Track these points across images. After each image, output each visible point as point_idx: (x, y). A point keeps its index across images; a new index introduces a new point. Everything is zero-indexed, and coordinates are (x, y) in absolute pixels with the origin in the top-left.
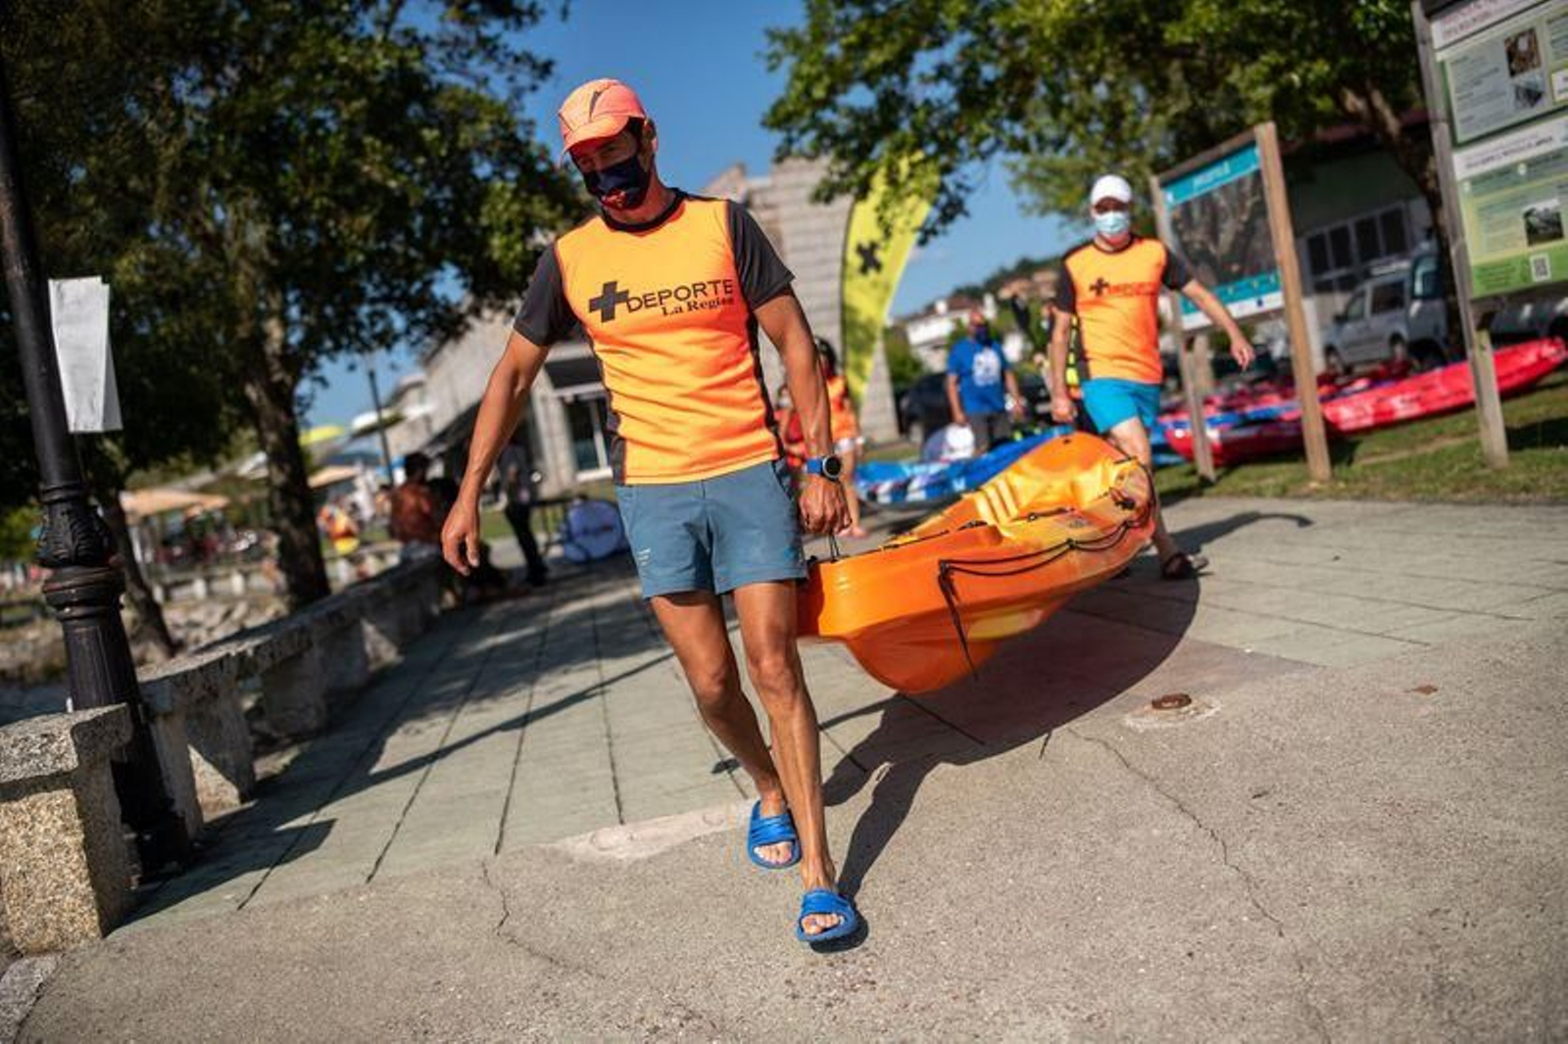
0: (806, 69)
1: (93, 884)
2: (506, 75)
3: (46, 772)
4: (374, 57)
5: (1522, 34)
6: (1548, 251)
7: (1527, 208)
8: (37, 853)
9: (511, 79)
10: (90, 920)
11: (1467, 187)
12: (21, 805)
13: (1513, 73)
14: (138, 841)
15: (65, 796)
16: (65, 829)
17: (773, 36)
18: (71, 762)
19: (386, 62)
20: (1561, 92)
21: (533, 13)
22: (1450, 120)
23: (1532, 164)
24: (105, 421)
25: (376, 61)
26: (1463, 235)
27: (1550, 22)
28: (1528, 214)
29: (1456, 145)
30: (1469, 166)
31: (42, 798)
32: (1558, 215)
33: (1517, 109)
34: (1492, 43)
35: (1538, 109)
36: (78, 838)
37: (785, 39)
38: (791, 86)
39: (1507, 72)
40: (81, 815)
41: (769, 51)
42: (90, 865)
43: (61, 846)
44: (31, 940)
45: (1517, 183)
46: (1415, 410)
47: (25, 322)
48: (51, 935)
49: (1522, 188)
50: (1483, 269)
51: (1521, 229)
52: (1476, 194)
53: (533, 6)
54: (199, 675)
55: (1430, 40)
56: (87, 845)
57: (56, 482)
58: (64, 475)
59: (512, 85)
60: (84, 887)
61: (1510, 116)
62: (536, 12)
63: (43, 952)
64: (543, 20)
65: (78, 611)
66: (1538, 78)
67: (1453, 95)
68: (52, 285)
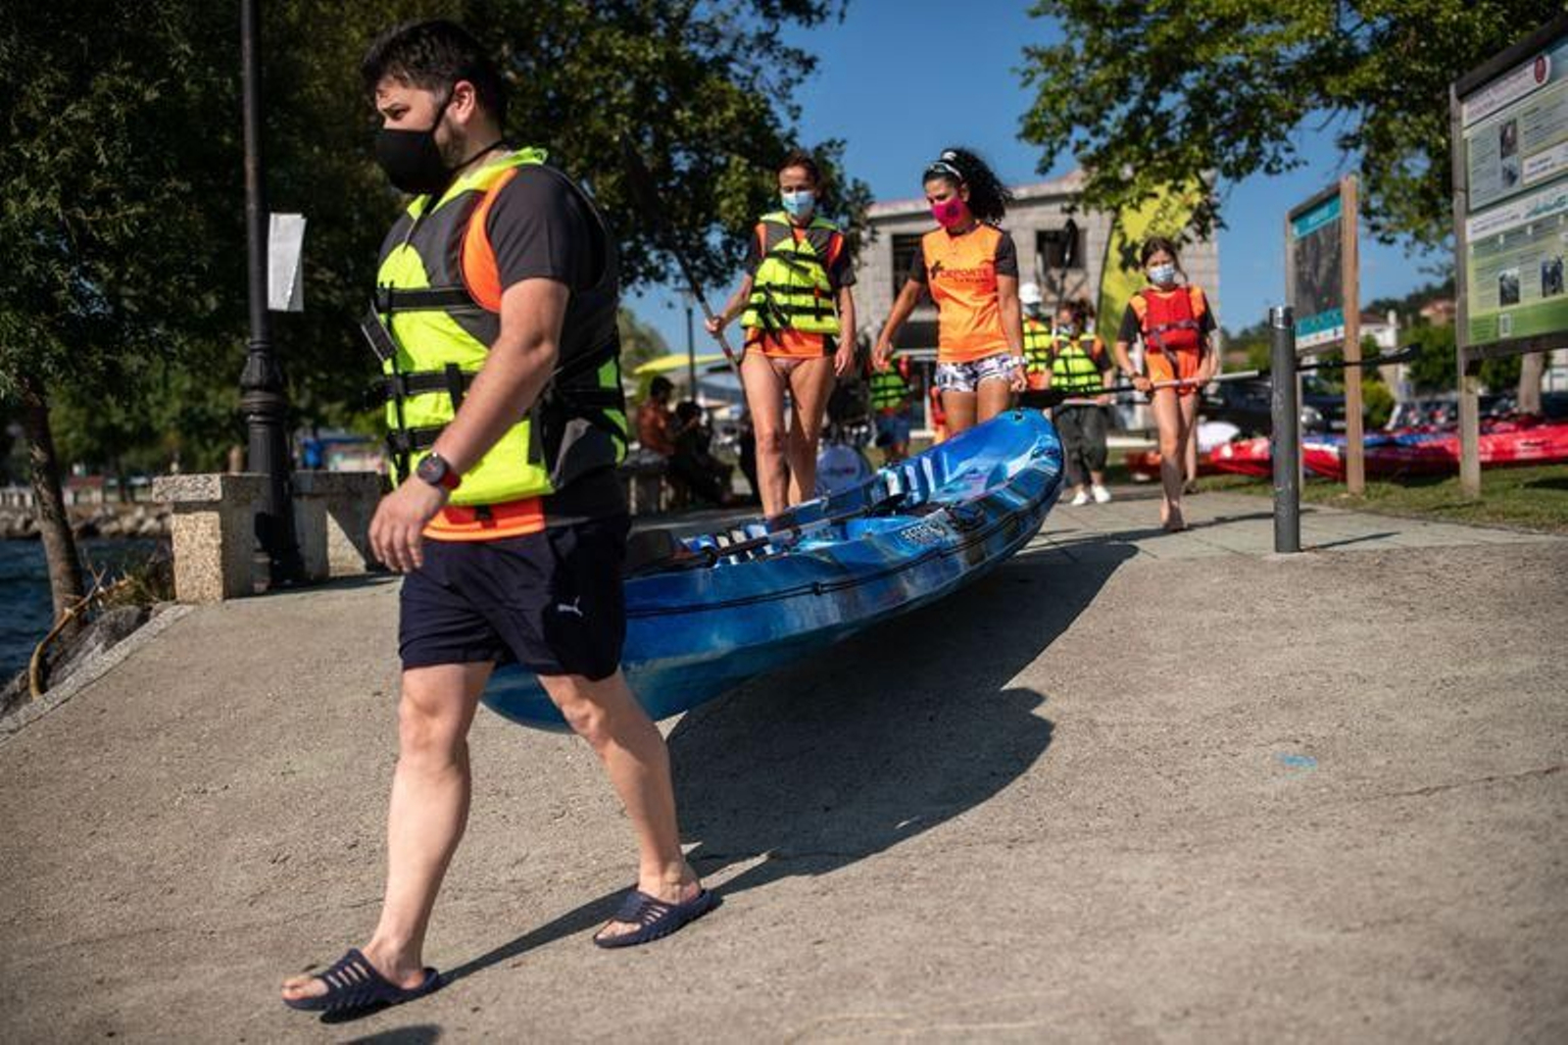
0: (1054, 86)
1: (223, 570)
2: (778, 68)
3: (204, 498)
4: (646, 50)
5: (1509, 123)
6: (1511, 312)
7: (1501, 274)
8: (195, 545)
9: (783, 71)
10: (217, 590)
11: (1471, 250)
12: (191, 517)
13: (1503, 156)
14: (271, 564)
15: (215, 516)
16: (212, 535)
17: (1030, 53)
18: (218, 496)
19: (654, 55)
20: (1529, 175)
21: (821, 13)
22: (1466, 191)
23: (1508, 235)
24: (291, 303)
25: (647, 54)
26: (1466, 290)
27: (1526, 115)
28: (1502, 279)
29: (1469, 213)
30: (1475, 232)
31: (202, 515)
32: (1517, 281)
33: (1504, 187)
34: (1492, 127)
35: (1517, 188)
36: (216, 541)
37: (1041, 56)
38: (1039, 99)
39: (1499, 154)
40: (222, 528)
41: (1024, 67)
42: (223, 558)
43: (208, 544)
44: (186, 597)
45: (1497, 251)
46: (1538, 453)
47: (253, 237)
48: (196, 594)
49: (1501, 255)
50: (1477, 322)
51: (1497, 291)
52: (1476, 256)
53: (822, 6)
54: (340, 478)
55: (1460, 119)
56: (223, 547)
57: (257, 338)
58: (263, 334)
59: (783, 77)
60: (217, 570)
61: (1498, 193)
62: (824, 12)
63: (189, 603)
64: (829, 19)
65: (258, 419)
66: (1515, 164)
67: (1471, 170)
68: (273, 216)
